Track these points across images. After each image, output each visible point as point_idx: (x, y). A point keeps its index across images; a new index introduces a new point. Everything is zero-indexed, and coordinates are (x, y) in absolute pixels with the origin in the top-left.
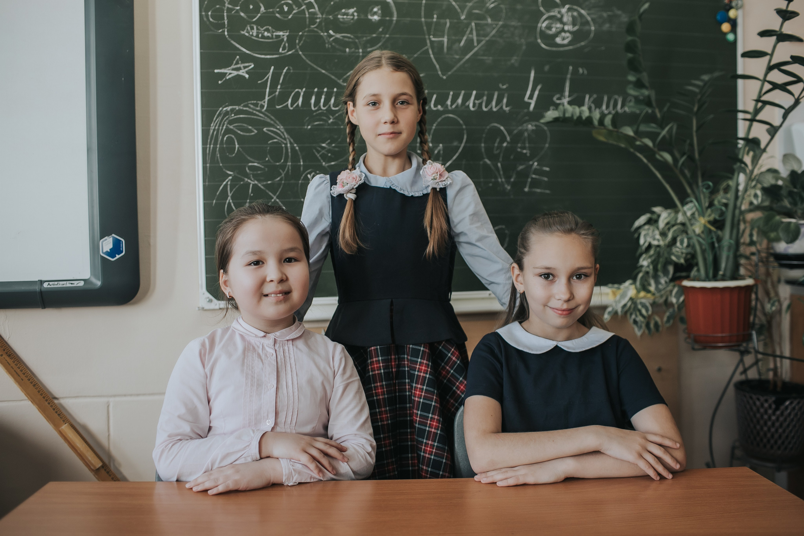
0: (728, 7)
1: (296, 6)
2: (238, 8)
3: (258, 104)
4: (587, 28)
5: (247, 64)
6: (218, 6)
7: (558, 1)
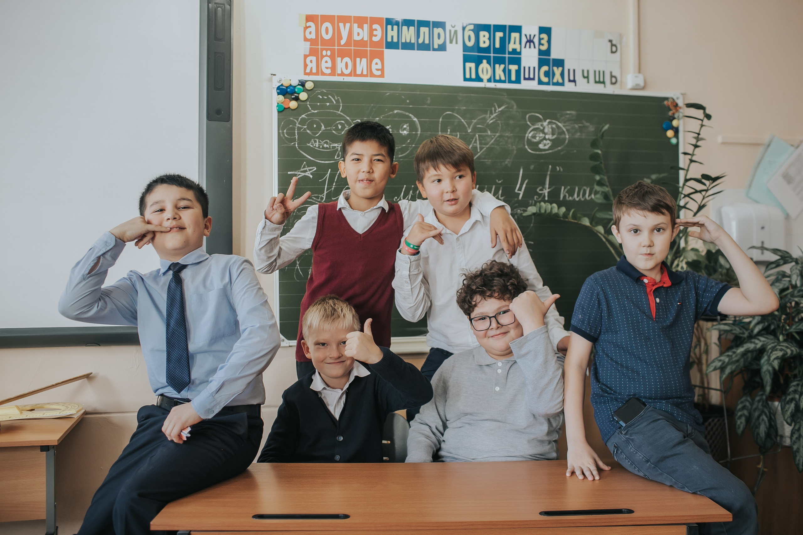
0: (671, 118)
1: (347, 125)
2: (306, 127)
3: (319, 196)
4: (563, 136)
5: (311, 168)
6: (291, 126)
7: (541, 117)
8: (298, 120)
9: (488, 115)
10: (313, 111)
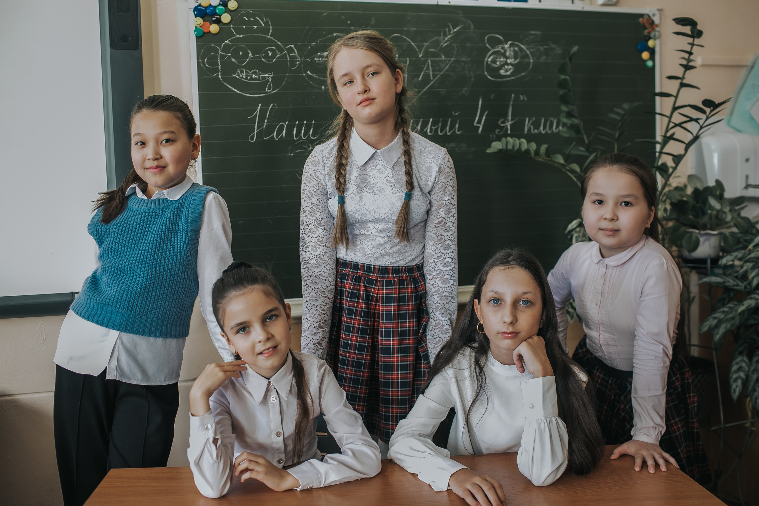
0: (647, 38)
1: (279, 52)
2: (230, 54)
3: (249, 135)
4: (526, 60)
6: (212, 54)
7: (501, 38)
8: (220, 47)
9: (442, 37)
10: (238, 36)
